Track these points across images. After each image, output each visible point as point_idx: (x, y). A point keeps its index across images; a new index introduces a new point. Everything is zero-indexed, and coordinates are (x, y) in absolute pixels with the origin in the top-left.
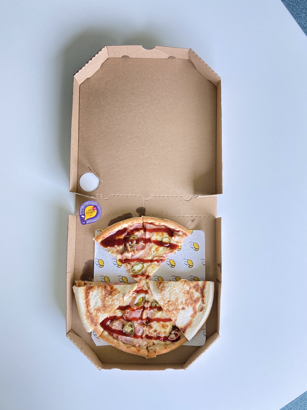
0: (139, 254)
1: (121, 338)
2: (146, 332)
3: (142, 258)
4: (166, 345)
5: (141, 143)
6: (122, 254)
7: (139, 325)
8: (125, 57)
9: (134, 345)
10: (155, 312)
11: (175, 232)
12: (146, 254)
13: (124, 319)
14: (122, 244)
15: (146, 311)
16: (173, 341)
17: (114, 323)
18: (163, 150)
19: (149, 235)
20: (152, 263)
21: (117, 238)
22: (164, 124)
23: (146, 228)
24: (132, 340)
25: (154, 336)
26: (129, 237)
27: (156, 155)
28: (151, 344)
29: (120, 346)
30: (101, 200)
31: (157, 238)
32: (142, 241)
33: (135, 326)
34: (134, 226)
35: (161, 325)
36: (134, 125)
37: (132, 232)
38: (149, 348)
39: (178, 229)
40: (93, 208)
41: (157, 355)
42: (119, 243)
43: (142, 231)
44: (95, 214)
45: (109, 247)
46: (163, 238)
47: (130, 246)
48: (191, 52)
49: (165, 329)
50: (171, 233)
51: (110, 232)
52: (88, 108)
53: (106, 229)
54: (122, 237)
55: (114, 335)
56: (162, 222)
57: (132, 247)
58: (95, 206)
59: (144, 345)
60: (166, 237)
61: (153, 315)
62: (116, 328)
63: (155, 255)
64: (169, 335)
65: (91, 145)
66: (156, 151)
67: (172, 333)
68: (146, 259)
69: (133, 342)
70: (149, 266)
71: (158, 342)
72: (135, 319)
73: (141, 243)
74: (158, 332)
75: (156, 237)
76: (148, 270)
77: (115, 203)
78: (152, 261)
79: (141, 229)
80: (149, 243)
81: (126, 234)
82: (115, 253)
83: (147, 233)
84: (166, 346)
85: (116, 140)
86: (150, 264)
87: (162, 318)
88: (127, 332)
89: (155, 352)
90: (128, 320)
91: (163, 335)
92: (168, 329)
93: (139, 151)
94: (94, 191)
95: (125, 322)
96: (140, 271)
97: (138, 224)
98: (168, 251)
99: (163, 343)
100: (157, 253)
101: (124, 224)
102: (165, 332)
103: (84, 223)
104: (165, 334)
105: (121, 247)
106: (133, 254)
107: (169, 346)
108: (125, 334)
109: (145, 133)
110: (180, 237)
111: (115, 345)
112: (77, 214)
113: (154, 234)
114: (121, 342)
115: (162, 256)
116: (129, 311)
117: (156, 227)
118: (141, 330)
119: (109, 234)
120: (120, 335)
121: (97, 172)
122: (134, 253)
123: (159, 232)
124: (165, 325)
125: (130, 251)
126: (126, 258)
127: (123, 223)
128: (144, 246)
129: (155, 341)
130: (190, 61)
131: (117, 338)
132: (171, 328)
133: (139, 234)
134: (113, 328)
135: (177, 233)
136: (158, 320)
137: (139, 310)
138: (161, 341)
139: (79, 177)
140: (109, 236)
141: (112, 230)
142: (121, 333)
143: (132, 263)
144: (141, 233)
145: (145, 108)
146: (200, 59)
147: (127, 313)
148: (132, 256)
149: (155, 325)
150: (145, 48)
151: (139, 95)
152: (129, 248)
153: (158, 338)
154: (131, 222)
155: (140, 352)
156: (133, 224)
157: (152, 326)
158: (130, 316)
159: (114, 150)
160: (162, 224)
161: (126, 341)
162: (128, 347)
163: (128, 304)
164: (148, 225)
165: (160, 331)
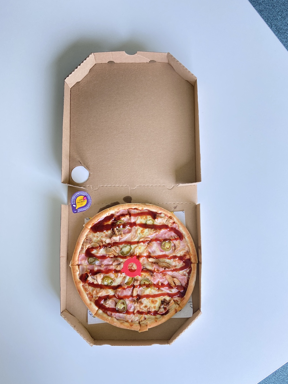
0: (126, 238)
1: (115, 315)
2: (137, 308)
3: (130, 241)
4: (156, 318)
5: (126, 138)
6: (110, 238)
7: (130, 302)
8: (111, 62)
9: (127, 320)
10: (144, 290)
11: (157, 215)
12: (133, 237)
13: (116, 297)
14: (110, 229)
15: (136, 288)
16: (163, 315)
17: (108, 302)
18: (147, 144)
19: (134, 219)
20: (139, 244)
21: (106, 224)
22: (147, 120)
23: (131, 213)
24: (125, 316)
25: (145, 311)
26: (116, 222)
27: (141, 148)
28: (143, 319)
29: (114, 322)
30: (91, 191)
31: (142, 221)
32: (129, 226)
33: (127, 303)
34: (120, 212)
35: (150, 301)
36: (120, 121)
37: (119, 218)
38: (141, 323)
39: (160, 212)
40: (84, 198)
41: (148, 329)
42: (108, 228)
43: (128, 217)
44: (85, 203)
45: (98, 233)
46: (147, 221)
47: (118, 231)
48: (170, 56)
49: (155, 304)
50: (154, 215)
51: (98, 219)
52: (79, 108)
53: (94, 216)
54: (110, 222)
55: (108, 313)
56: (144, 207)
57: (119, 231)
58: (85, 196)
59: (136, 320)
60: (149, 220)
61: (143, 292)
62: (110, 306)
63: (141, 237)
64: (158, 309)
65: (81, 141)
66: (140, 145)
67: (161, 307)
68: (133, 241)
69: (126, 318)
70: (136, 247)
71: (149, 316)
72: (127, 297)
73: (128, 227)
74: (148, 307)
75: (140, 220)
76: (136, 251)
77: (103, 193)
78: (138, 242)
79: (127, 215)
80: (134, 227)
81: (113, 220)
82: (104, 237)
83: (132, 217)
84: (156, 320)
85: (103, 136)
86: (137, 245)
87: (150, 294)
88: (120, 309)
89: (147, 325)
90: (120, 298)
91: (153, 310)
92: (158, 304)
93: (124, 145)
94: (85, 182)
95: (117, 300)
96: (128, 252)
97: (124, 210)
98: (152, 232)
99: (153, 317)
100: (143, 235)
101: (111, 211)
102: (155, 307)
103: (76, 211)
104: (155, 309)
105: (110, 232)
106: (121, 238)
107: (159, 319)
108: (118, 311)
109: (130, 129)
110: (162, 218)
111: (109, 322)
112: (70, 204)
113: (138, 218)
114: (115, 319)
115: (147, 237)
116: (121, 290)
117: (139, 212)
118: (132, 306)
119: (98, 220)
120: (113, 312)
121: (87, 165)
122: (122, 236)
123: (143, 216)
124: (154, 301)
125: (117, 234)
126: (114, 241)
127: (109, 210)
128: (130, 230)
129: (146, 316)
130: (169, 64)
131: (111, 316)
132: (160, 303)
133: (125, 219)
134: (107, 306)
135: (159, 215)
136: (148, 296)
137: (130, 289)
138: (151, 316)
139: (71, 170)
140: (97, 222)
141: (100, 217)
142: (114, 310)
143: (121, 246)
144: (126, 218)
145: (129, 106)
146: (178, 61)
147: (118, 291)
148: (120, 239)
149: (145, 301)
150: (128, 54)
151: (123, 95)
152: (117, 233)
153: (149, 312)
154: (118, 208)
155: (132, 326)
156: (119, 210)
157: (142, 302)
158: (121, 295)
159: (102, 145)
160: (145, 208)
161: (120, 317)
162: (121, 323)
163: (119, 284)
164: (132, 210)
165: (150, 306)
